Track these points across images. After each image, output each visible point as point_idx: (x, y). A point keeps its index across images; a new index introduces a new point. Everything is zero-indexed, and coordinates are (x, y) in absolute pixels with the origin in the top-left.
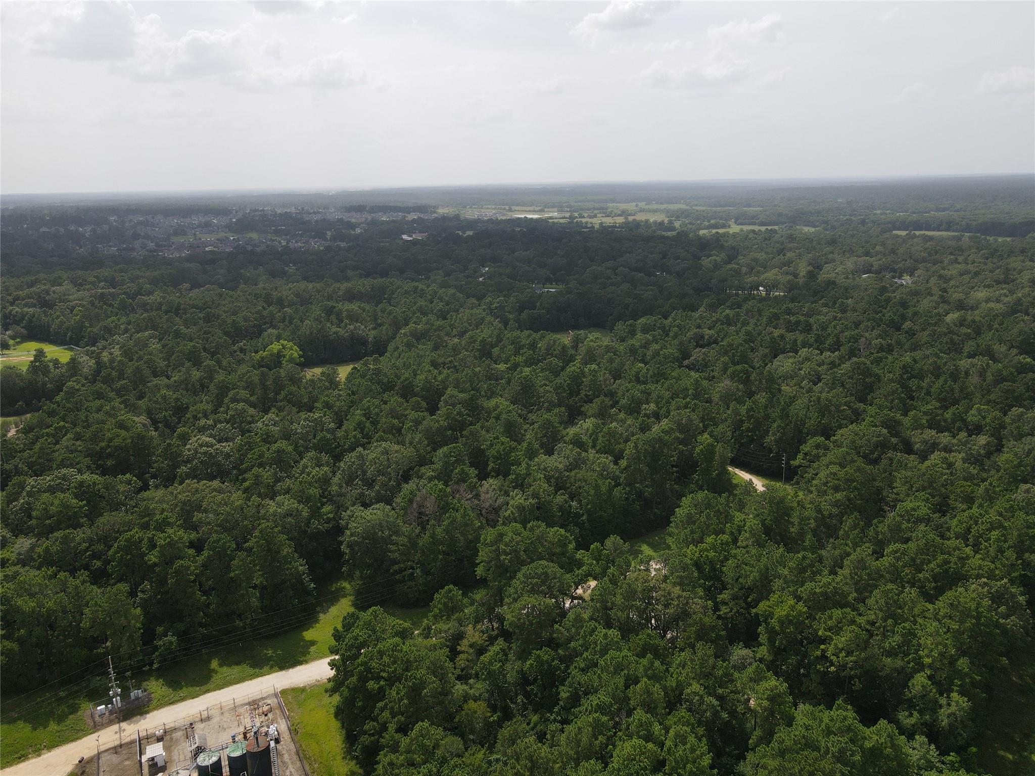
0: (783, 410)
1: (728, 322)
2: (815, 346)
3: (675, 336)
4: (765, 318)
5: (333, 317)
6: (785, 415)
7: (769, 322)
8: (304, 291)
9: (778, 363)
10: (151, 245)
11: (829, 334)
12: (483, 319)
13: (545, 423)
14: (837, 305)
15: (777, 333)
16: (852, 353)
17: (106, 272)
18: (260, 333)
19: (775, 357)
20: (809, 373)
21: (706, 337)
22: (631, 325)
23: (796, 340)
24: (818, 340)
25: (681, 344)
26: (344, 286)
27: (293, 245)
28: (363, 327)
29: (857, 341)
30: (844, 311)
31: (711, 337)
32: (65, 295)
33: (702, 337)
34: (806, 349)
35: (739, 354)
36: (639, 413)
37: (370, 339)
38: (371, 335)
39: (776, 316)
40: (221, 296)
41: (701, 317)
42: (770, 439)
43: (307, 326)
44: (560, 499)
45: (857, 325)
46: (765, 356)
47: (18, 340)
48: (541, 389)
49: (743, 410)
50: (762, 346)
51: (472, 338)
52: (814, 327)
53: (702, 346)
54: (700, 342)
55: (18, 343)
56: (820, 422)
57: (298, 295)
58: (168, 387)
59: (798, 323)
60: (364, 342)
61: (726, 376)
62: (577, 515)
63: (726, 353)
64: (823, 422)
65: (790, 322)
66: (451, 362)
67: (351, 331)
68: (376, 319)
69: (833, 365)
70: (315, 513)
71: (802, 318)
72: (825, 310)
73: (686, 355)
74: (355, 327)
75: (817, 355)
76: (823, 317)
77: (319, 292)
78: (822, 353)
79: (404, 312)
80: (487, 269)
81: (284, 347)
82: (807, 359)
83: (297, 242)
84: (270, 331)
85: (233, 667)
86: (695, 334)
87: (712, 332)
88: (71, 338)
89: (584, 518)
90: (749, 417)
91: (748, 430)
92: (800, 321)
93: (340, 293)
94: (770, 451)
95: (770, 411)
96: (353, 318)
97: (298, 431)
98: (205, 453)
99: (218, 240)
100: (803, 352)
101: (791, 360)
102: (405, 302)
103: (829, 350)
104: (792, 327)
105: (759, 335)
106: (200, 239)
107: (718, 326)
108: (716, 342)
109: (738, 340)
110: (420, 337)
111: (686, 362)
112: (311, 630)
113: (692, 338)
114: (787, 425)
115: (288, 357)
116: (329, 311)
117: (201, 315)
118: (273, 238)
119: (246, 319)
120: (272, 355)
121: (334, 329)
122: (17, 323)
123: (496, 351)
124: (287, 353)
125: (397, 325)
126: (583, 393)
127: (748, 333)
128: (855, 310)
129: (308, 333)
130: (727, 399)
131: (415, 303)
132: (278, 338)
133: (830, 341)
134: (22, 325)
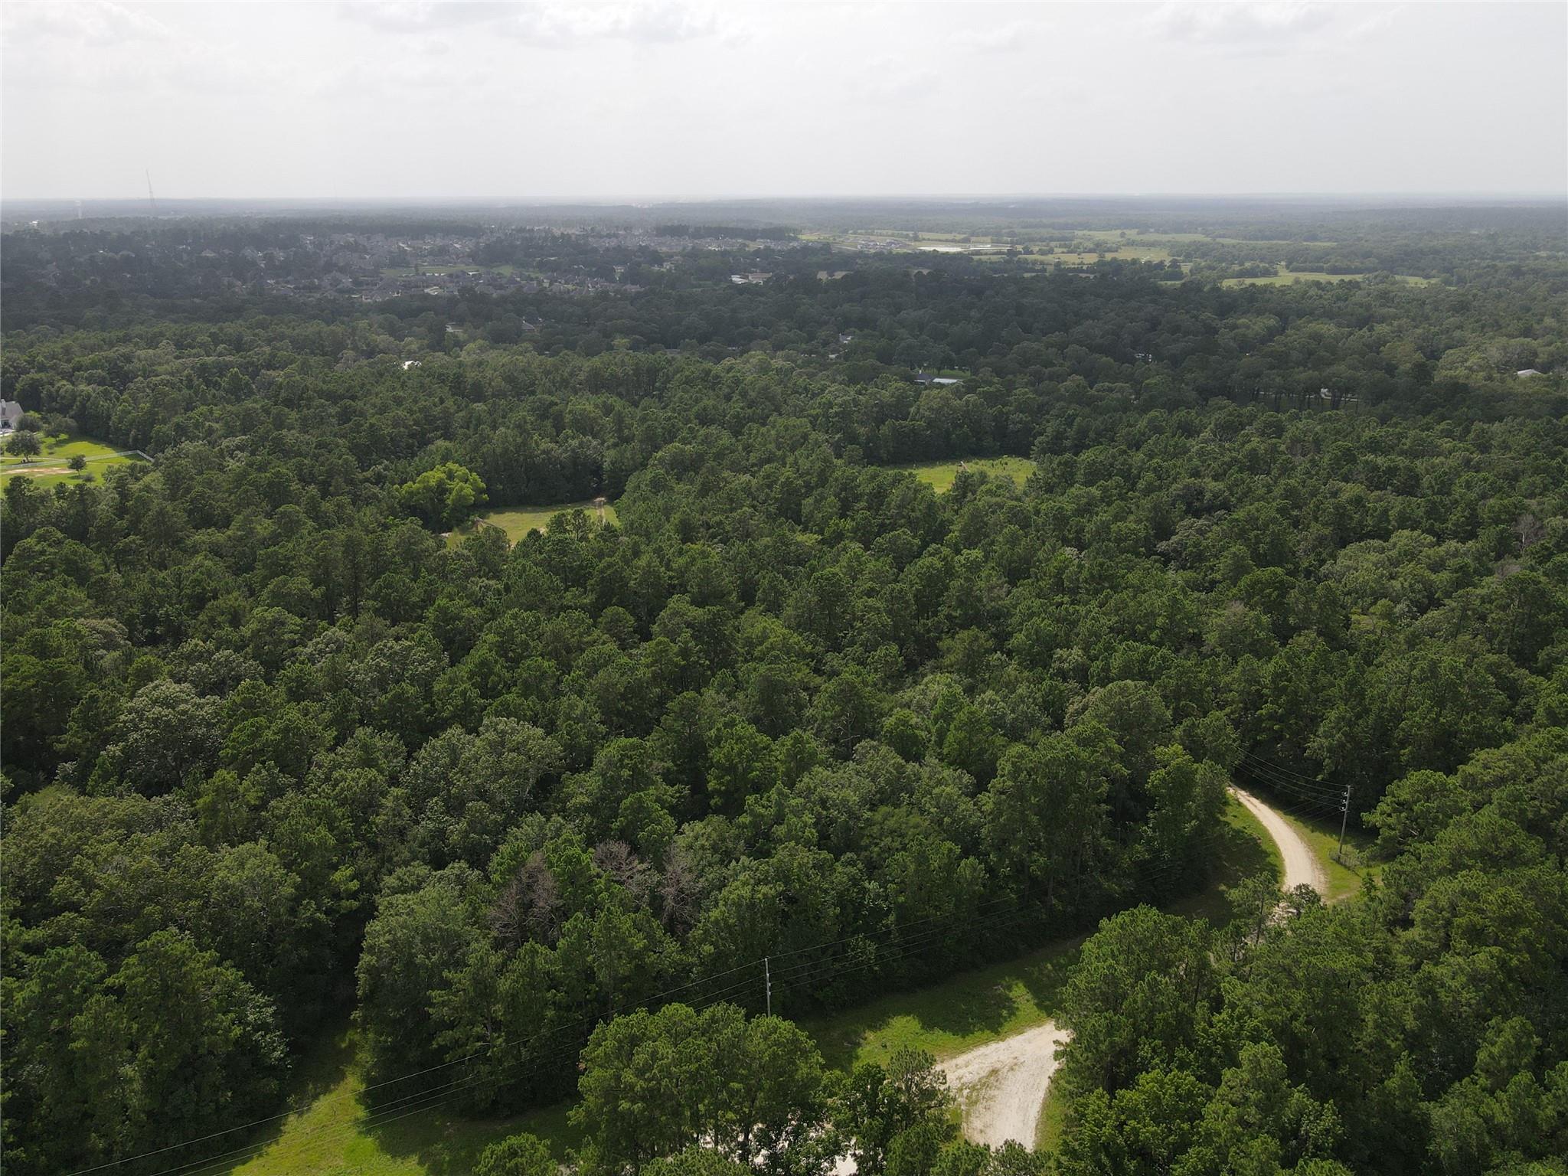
0: (1352, 683)
1: (1254, 464)
2: (1426, 524)
3: (1149, 490)
4: (1327, 457)
5: (548, 423)
6: (1355, 692)
7: (1334, 470)
9: (1348, 563)
11: (1456, 502)
12: (805, 437)
14: (1472, 435)
15: (1350, 490)
16: (1504, 548)
17: (231, 328)
18: (425, 442)
19: (1343, 544)
20: (1411, 586)
21: (1208, 495)
22: (1066, 464)
23: (1385, 512)
24: (1433, 512)
25: (1156, 508)
26: (588, 364)
28: (596, 443)
29: (1514, 519)
30: (1484, 448)
31: (1216, 496)
32: (152, 365)
33: (1200, 493)
34: (1406, 532)
35: (1268, 540)
36: (1046, 666)
37: (605, 466)
38: (609, 458)
39: (1349, 456)
41: (1201, 453)
42: (1318, 743)
43: (503, 436)
45: (1513, 477)
46: (1321, 540)
49: (1267, 669)
50: (1316, 519)
52: (1425, 481)
53: (1197, 515)
54: (1195, 505)
56: (1435, 720)
59: (1392, 471)
60: (597, 470)
61: (1235, 590)
63: (1242, 535)
64: (1442, 720)
65: (1375, 468)
67: (573, 450)
68: (620, 430)
69: (1464, 578)
71: (1402, 462)
72: (1446, 444)
73: (1164, 531)
74: (581, 445)
75: (1431, 545)
76: (1442, 459)
77: (547, 373)
78: (1439, 543)
79: (669, 418)
81: (451, 476)
82: (1410, 555)
83: (567, 283)
86: (1187, 487)
87: (1218, 486)
88: (135, 439)
90: (1279, 691)
91: (1272, 717)
92: (1397, 468)
93: (582, 377)
94: (1318, 766)
95: (1323, 679)
96: (585, 426)
97: (359, 677)
98: (158, 720)
99: (451, 276)
100: (1402, 537)
101: (1374, 557)
102: (681, 398)
103: (1455, 535)
104: (1378, 480)
105: (1313, 495)
106: (424, 274)
107: (1234, 475)
108: (1226, 506)
109: (1267, 510)
110: (683, 467)
111: (1162, 546)
113: (1179, 495)
114: (1359, 716)
115: (455, 492)
116: (543, 412)
118: (533, 275)
119: (396, 424)
120: (428, 489)
121: (546, 445)
122: (64, 410)
123: (808, 504)
124: (456, 485)
127: (1290, 493)
128: (1505, 447)
130: (1236, 644)
131: (697, 401)
132: (445, 459)
133: (1455, 517)
134: (72, 413)
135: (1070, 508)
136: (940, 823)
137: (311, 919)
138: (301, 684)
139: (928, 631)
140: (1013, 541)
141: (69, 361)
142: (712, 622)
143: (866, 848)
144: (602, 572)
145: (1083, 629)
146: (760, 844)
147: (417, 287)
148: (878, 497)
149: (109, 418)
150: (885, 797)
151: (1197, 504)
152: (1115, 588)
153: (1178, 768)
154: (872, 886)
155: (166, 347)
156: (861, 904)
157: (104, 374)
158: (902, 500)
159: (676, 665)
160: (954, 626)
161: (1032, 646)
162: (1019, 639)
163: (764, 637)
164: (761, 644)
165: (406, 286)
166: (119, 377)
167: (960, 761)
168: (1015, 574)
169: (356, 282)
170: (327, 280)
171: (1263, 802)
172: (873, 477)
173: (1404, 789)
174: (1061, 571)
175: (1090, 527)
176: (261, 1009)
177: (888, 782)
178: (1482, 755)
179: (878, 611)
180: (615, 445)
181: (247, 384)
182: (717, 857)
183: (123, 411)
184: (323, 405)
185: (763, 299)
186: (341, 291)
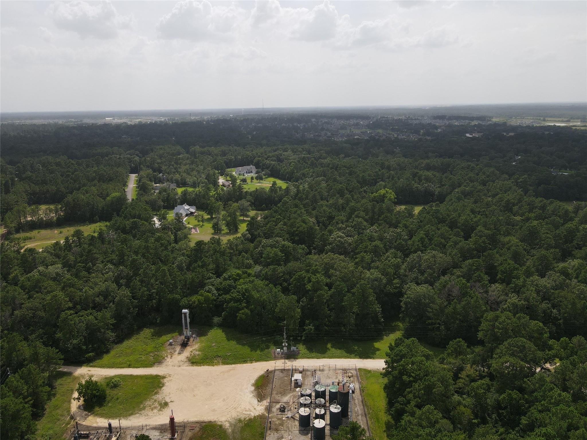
5: (416, 179)
8: (403, 163)
10: (329, 134)
12: (510, 188)
13: (542, 257)
17: (306, 146)
18: (376, 183)
26: (425, 162)
27: (401, 137)
28: (433, 186)
32: (288, 157)
37: (436, 193)
38: (437, 191)
40: (359, 162)
43: (401, 182)
44: (544, 305)
47: (267, 176)
48: (544, 236)
51: (500, 198)
55: (266, 178)
57: (399, 165)
58: (327, 206)
60: (432, 194)
62: (556, 319)
66: (484, 211)
67: (426, 187)
68: (441, 182)
70: (390, 282)
74: (428, 186)
79: (459, 179)
80: (520, 157)
83: (403, 135)
84: (381, 182)
85: (337, 349)
88: (288, 177)
89: (561, 321)
93: (423, 166)
96: (428, 180)
97: (388, 237)
98: (339, 241)
99: (362, 133)
106: (353, 132)
110: (466, 195)
112: (378, 343)
115: (388, 197)
116: (415, 175)
117: (347, 171)
118: (390, 133)
120: (380, 196)
121: (416, 185)
122: (267, 168)
123: (515, 208)
124: (388, 195)
125: (453, 187)
126: (575, 242)
129: (401, 186)
132: (384, 188)
136: (580, 297)
137: (389, 290)
139: (569, 248)
141: (266, 155)
143: (552, 300)
146: (517, 291)
147: (351, 136)
148: (543, 208)
150: (560, 287)
154: (555, 311)
156: (551, 315)
157: (276, 159)
158: (554, 209)
165: (348, 136)
166: (280, 160)
180: (439, 187)
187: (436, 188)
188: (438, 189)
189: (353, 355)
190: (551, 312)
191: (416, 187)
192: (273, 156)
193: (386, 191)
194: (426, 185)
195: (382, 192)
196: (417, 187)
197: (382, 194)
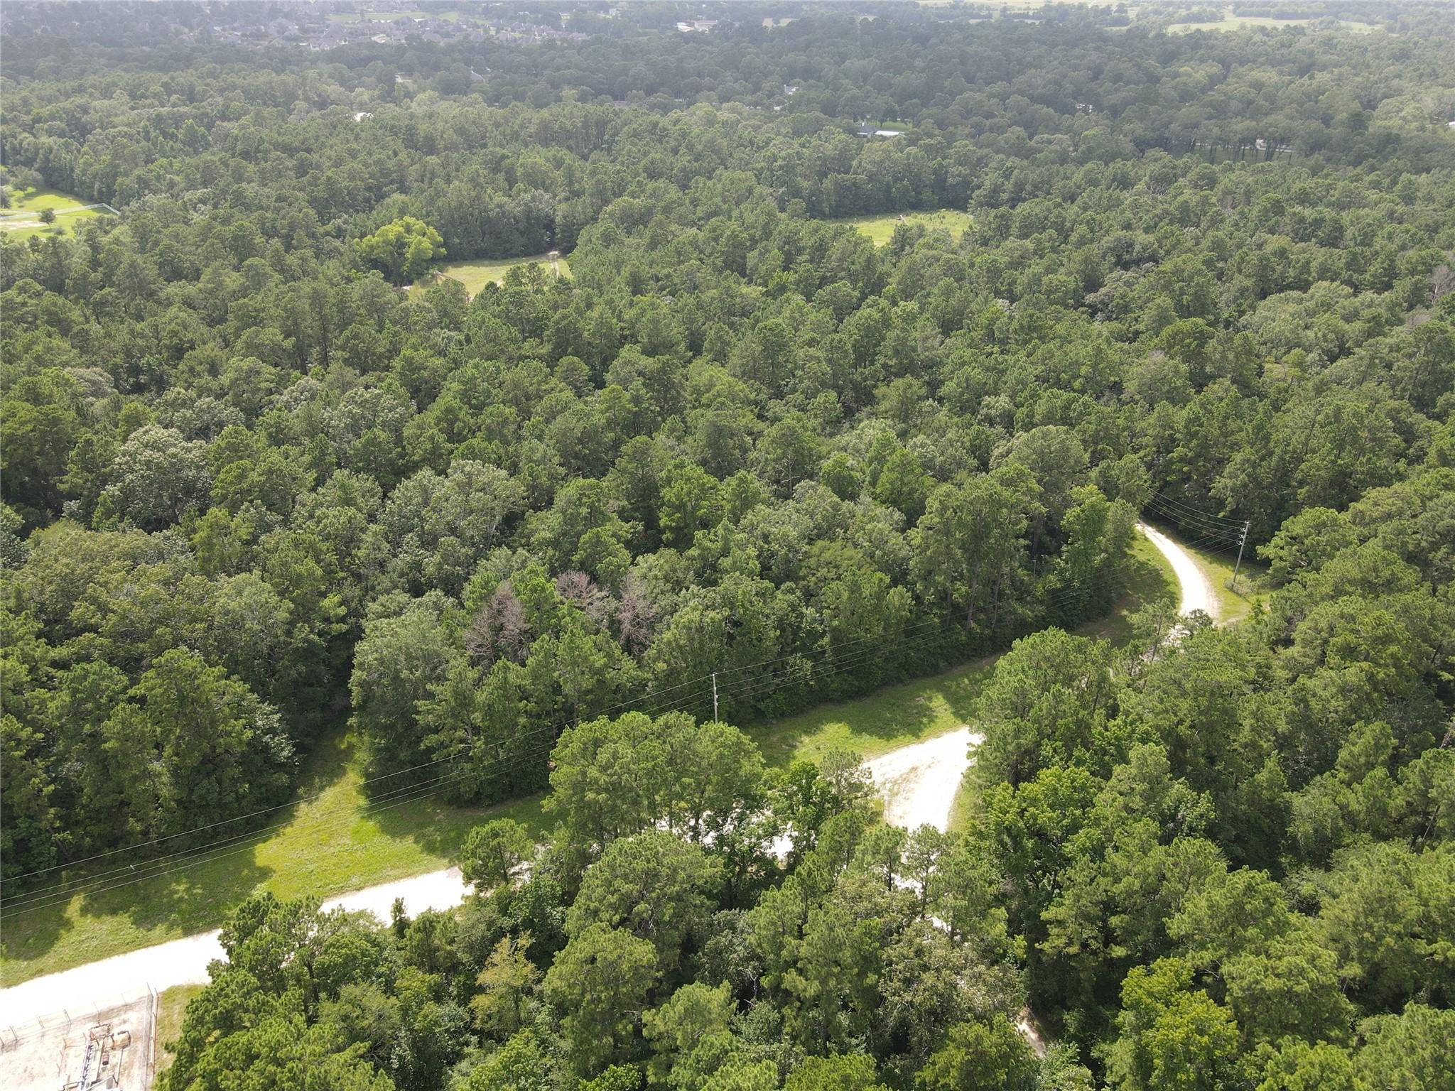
0: (1259, 428)
1: (1185, 217)
2: (1345, 275)
3: (1082, 242)
4: (1256, 209)
5: (501, 177)
6: (1262, 436)
7: (1262, 222)
8: (475, 122)
9: (1267, 314)
11: (1377, 253)
12: (750, 191)
14: (1399, 186)
15: (1275, 242)
16: (1417, 299)
18: (381, 197)
19: (1263, 295)
20: (1324, 336)
21: (1137, 248)
22: (1002, 217)
23: (1308, 263)
24: (1352, 264)
25: (1087, 260)
26: (538, 116)
28: (547, 196)
29: (1429, 270)
30: (1409, 200)
31: (1145, 249)
32: (109, 116)
33: (1131, 245)
34: (1326, 284)
35: (1192, 291)
36: (974, 412)
37: (558, 220)
38: (561, 212)
39: (1278, 208)
41: (1135, 206)
42: (1223, 484)
43: (456, 191)
44: (782, 600)
45: (1433, 229)
46: (1243, 292)
49: (1181, 416)
50: (1240, 271)
52: (1349, 234)
53: (1126, 267)
54: (1125, 259)
55: (29, 196)
56: (1334, 462)
59: (1318, 223)
60: (550, 225)
61: (1156, 341)
63: (1167, 287)
64: (1340, 462)
65: (1302, 220)
67: (526, 204)
68: (570, 184)
69: (1376, 328)
71: (1328, 213)
72: (1373, 195)
73: (1093, 284)
74: (533, 198)
75: (1347, 297)
76: (1367, 210)
77: (497, 125)
78: (1355, 295)
79: (618, 172)
80: (795, 89)
81: (408, 230)
82: (1327, 306)
84: (394, 197)
86: (1118, 240)
87: (1151, 238)
88: (100, 192)
90: (1192, 436)
91: (1182, 459)
92: (1322, 220)
93: (532, 130)
94: (1221, 504)
95: (1233, 425)
96: (536, 180)
99: (397, 23)
100: (1321, 289)
101: (1292, 308)
102: (630, 151)
103: (1372, 286)
104: (1303, 232)
105: (1239, 247)
107: (1164, 227)
108: (1154, 259)
109: (1193, 262)
110: (633, 221)
111: (1090, 298)
112: (270, 842)
113: (1109, 247)
114: (1263, 459)
115: (413, 246)
116: (496, 166)
118: (480, 22)
119: (352, 176)
120: (387, 242)
121: (499, 198)
124: (414, 239)
125: (603, 197)
127: (1217, 245)
128: (1430, 198)
129: (453, 204)
130: (1153, 393)
131: (645, 154)
132: (402, 212)
133: (1375, 267)
134: (36, 166)
135: (1004, 260)
136: (872, 556)
137: (306, 640)
138: (280, 430)
139: (866, 379)
140: (948, 293)
141: (28, 113)
142: (663, 370)
143: (804, 578)
144: (557, 323)
145: (1011, 377)
146: (708, 574)
147: (363, 34)
148: (820, 250)
149: (72, 170)
150: (822, 533)
151: (1126, 257)
152: (1042, 339)
153: (1092, 506)
154: (809, 612)
155: (120, 99)
156: (799, 627)
157: (63, 125)
158: (843, 253)
159: (629, 411)
160: (890, 374)
161: (962, 394)
162: (949, 388)
163: (710, 386)
164: (708, 391)
165: (353, 34)
166: (78, 129)
167: (892, 500)
168: (948, 326)
169: (304, 30)
170: (272, 28)
171: (1168, 537)
172: (816, 230)
173: (1296, 525)
174: (992, 322)
175: (1022, 279)
176: (268, 716)
177: (825, 518)
178: (1373, 493)
179: (818, 360)
180: (567, 199)
181: (203, 136)
182: (669, 586)
183: (85, 163)
184: (279, 158)
185: (709, 48)
186: (288, 39)
187: (560, 202)
188: (564, 206)
189: (160, 929)
190: (802, 615)
191: (498, 206)
192: (53, 117)
193: (408, 225)
194: (527, 196)
195: (393, 230)
196: (500, 206)
197: (391, 237)
